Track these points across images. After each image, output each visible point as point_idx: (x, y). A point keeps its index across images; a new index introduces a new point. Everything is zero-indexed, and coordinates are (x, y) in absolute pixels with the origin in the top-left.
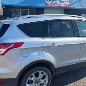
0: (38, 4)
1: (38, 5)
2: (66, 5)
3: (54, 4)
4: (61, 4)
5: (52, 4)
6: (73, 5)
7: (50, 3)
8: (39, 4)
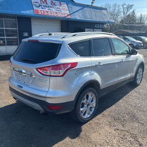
0: (22, 10)
1: (22, 12)
2: (65, 14)
3: (47, 12)
4: (57, 13)
5: (43, 11)
6: (73, 14)
7: (41, 9)
8: (24, 10)
